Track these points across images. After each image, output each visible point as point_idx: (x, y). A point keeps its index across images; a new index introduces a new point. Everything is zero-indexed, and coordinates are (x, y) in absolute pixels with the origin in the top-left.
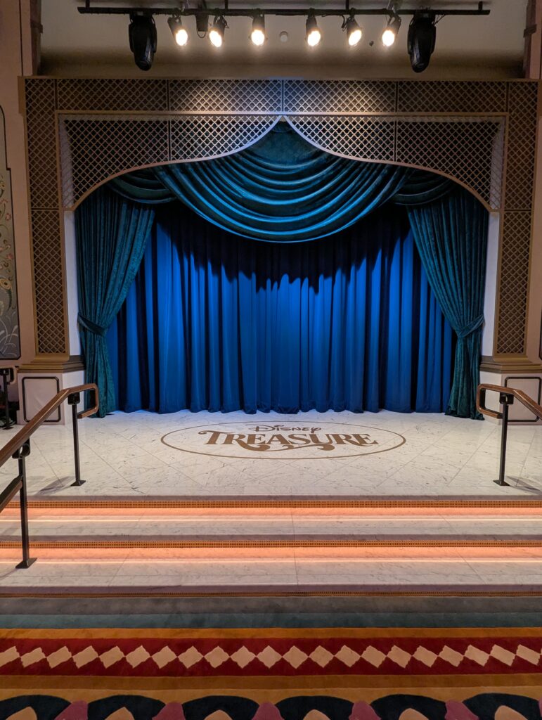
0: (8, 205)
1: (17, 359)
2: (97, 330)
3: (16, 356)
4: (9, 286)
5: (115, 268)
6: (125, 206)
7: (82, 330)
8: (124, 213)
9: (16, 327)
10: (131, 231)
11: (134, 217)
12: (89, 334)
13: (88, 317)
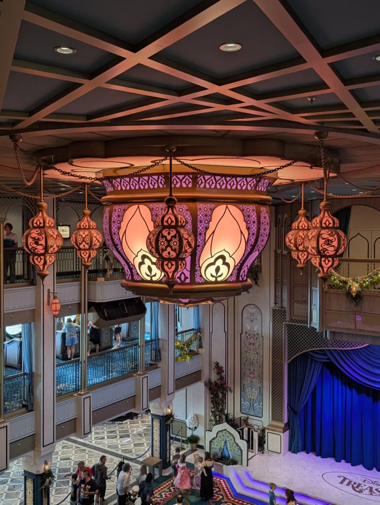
0: (261, 351)
1: (261, 417)
2: (295, 412)
3: (261, 416)
4: (259, 385)
5: (304, 386)
6: (309, 360)
7: (289, 411)
8: (309, 364)
9: (261, 403)
10: (312, 371)
11: (313, 365)
12: (292, 414)
13: (292, 406)
